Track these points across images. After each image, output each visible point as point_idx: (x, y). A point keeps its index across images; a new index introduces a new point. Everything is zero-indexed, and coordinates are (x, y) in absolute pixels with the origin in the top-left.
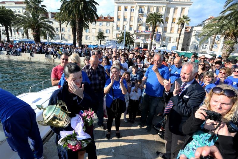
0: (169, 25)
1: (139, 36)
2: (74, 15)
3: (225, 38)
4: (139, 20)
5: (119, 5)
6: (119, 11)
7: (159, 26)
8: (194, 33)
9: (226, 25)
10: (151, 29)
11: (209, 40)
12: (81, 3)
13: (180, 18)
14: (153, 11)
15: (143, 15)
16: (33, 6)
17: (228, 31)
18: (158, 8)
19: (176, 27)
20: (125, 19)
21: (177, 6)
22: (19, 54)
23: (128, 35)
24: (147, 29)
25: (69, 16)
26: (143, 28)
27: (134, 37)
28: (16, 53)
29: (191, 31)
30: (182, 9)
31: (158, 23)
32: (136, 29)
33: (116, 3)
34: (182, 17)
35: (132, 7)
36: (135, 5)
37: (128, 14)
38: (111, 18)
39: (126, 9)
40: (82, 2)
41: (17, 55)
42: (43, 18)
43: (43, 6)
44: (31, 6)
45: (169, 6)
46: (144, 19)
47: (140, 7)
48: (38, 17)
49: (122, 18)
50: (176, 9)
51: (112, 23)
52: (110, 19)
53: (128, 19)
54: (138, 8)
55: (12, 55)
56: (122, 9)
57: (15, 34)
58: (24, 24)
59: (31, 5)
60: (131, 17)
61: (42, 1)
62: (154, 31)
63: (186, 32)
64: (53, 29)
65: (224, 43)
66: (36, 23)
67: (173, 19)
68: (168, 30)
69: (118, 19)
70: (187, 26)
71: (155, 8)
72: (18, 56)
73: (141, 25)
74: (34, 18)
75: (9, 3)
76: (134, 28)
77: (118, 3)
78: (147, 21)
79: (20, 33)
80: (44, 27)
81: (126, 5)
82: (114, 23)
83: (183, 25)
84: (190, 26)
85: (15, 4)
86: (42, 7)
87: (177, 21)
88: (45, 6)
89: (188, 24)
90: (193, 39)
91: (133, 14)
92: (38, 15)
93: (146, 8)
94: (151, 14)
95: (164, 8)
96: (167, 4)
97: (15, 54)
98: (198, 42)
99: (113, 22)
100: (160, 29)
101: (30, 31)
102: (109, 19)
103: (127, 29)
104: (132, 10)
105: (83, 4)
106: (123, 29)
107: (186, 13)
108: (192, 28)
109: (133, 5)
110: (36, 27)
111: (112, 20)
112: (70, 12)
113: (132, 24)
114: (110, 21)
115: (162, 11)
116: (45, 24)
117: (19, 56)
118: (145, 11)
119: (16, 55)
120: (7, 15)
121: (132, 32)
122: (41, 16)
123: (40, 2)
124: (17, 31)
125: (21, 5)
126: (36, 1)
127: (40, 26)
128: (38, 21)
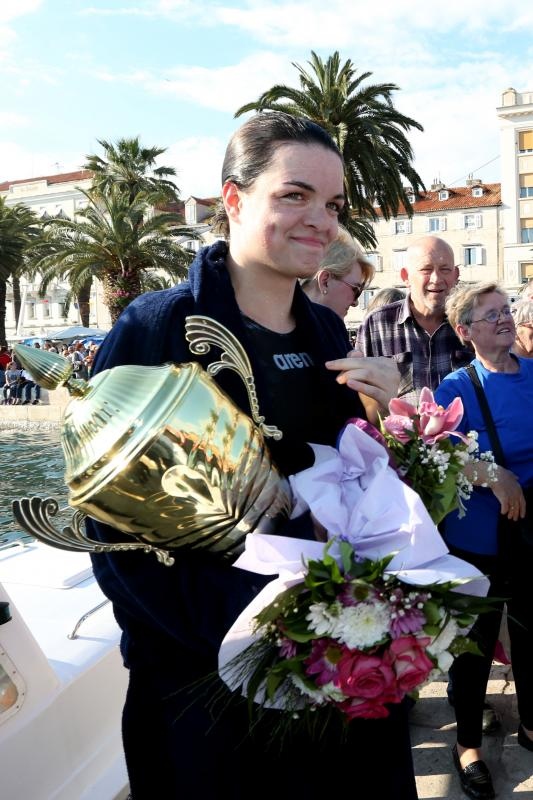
5: (523, 124)
6: (523, 151)
12: (337, 131)
16: (120, 178)
22: (38, 396)
28: (24, 390)
33: (507, 117)
38: (487, 191)
40: (342, 126)
41: (26, 403)
42: (156, 223)
43: (160, 171)
44: (111, 180)
48: (138, 217)
51: (494, 211)
52: (481, 195)
55: (8, 401)
57: (32, 316)
58: (72, 256)
59: (112, 173)
61: (161, 152)
66: (126, 246)
69: (524, 191)
72: (30, 407)
74: (119, 223)
75: (24, 186)
77: (515, 115)
79: (55, 307)
80: (162, 263)
82: (503, 213)
85: (49, 184)
86: (157, 177)
88: (170, 171)
92: (138, 208)
97: (20, 396)
99: (499, 205)
101: (101, 293)
102: (478, 194)
105: (343, 133)
110: (125, 261)
111: (493, 199)
114: (481, 205)
116: (165, 245)
117: (35, 403)
119: (24, 399)
120: (10, 232)
122: (150, 213)
123: (149, 155)
124: (42, 294)
125: (70, 186)
126: (134, 154)
127: (142, 260)
128: (135, 236)
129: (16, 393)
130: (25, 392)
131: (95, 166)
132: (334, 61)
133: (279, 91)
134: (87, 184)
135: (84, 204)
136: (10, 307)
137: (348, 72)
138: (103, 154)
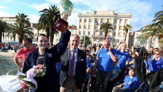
0: (117, 31)
1: (95, 39)
2: (48, 24)
3: (159, 38)
4: (95, 28)
5: (81, 18)
6: (80, 22)
7: (110, 31)
8: (135, 36)
9: (158, 29)
10: (104, 34)
11: (148, 41)
12: (54, 16)
13: (125, 26)
14: (105, 21)
15: (98, 25)
16: (21, 19)
17: (160, 34)
18: (108, 19)
19: (122, 32)
20: (85, 27)
21: (121, 18)
23: (87, 38)
24: (101, 34)
25: (45, 25)
26: (98, 34)
27: (92, 40)
29: (134, 35)
30: (125, 20)
31: (109, 30)
32: (93, 34)
33: (79, 17)
34: (126, 26)
35: (90, 19)
36: (92, 18)
37: (87, 24)
38: (75, 27)
39: (85, 21)
42: (26, 27)
43: (27, 19)
44: (19, 19)
45: (116, 18)
46: (99, 27)
47: (96, 19)
48: (23, 26)
49: (82, 27)
50: (121, 20)
53: (87, 27)
54: (94, 20)
56: (83, 20)
57: (6, 38)
58: (13, 30)
60: (89, 26)
62: (106, 35)
63: (130, 36)
64: (33, 34)
65: (159, 42)
67: (120, 27)
68: (117, 34)
69: (80, 27)
70: (131, 32)
71: (106, 20)
73: (97, 31)
74: (20, 26)
75: (5, 18)
76: (92, 33)
78: (101, 29)
79: (10, 37)
80: (27, 33)
81: (85, 18)
83: (127, 30)
84: (132, 32)
85: (9, 18)
87: (122, 28)
88: (29, 19)
89: (131, 30)
90: (135, 40)
91: (90, 24)
92: (23, 24)
93: (100, 20)
94: (104, 24)
95: (113, 20)
96: (115, 17)
98: (139, 43)
99: (76, 29)
100: (111, 34)
101: (17, 36)
103: (87, 34)
104: (90, 21)
106: (84, 34)
107: (128, 23)
108: (134, 32)
109: (90, 18)
110: (21, 32)
112: (46, 22)
113: (90, 30)
114: (74, 29)
115: (112, 22)
116: (27, 30)
117: (6, 52)
118: (99, 22)
120: (3, 25)
121: (90, 36)
122: (25, 25)
123: (26, 16)
124: (8, 35)
125: (13, 19)
126: (23, 16)
127: (24, 32)
128: (23, 28)
129: (3, 50)
130: (5, 50)
131: (17, 17)
132: (54, 6)
133: (46, 10)
134: (16, 19)
135: (15, 22)
136: (2, 37)
137: (56, 8)
138: (18, 15)
